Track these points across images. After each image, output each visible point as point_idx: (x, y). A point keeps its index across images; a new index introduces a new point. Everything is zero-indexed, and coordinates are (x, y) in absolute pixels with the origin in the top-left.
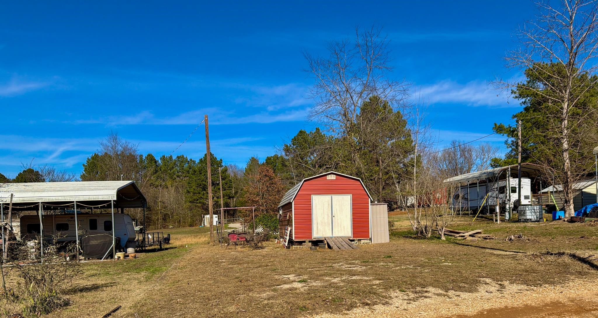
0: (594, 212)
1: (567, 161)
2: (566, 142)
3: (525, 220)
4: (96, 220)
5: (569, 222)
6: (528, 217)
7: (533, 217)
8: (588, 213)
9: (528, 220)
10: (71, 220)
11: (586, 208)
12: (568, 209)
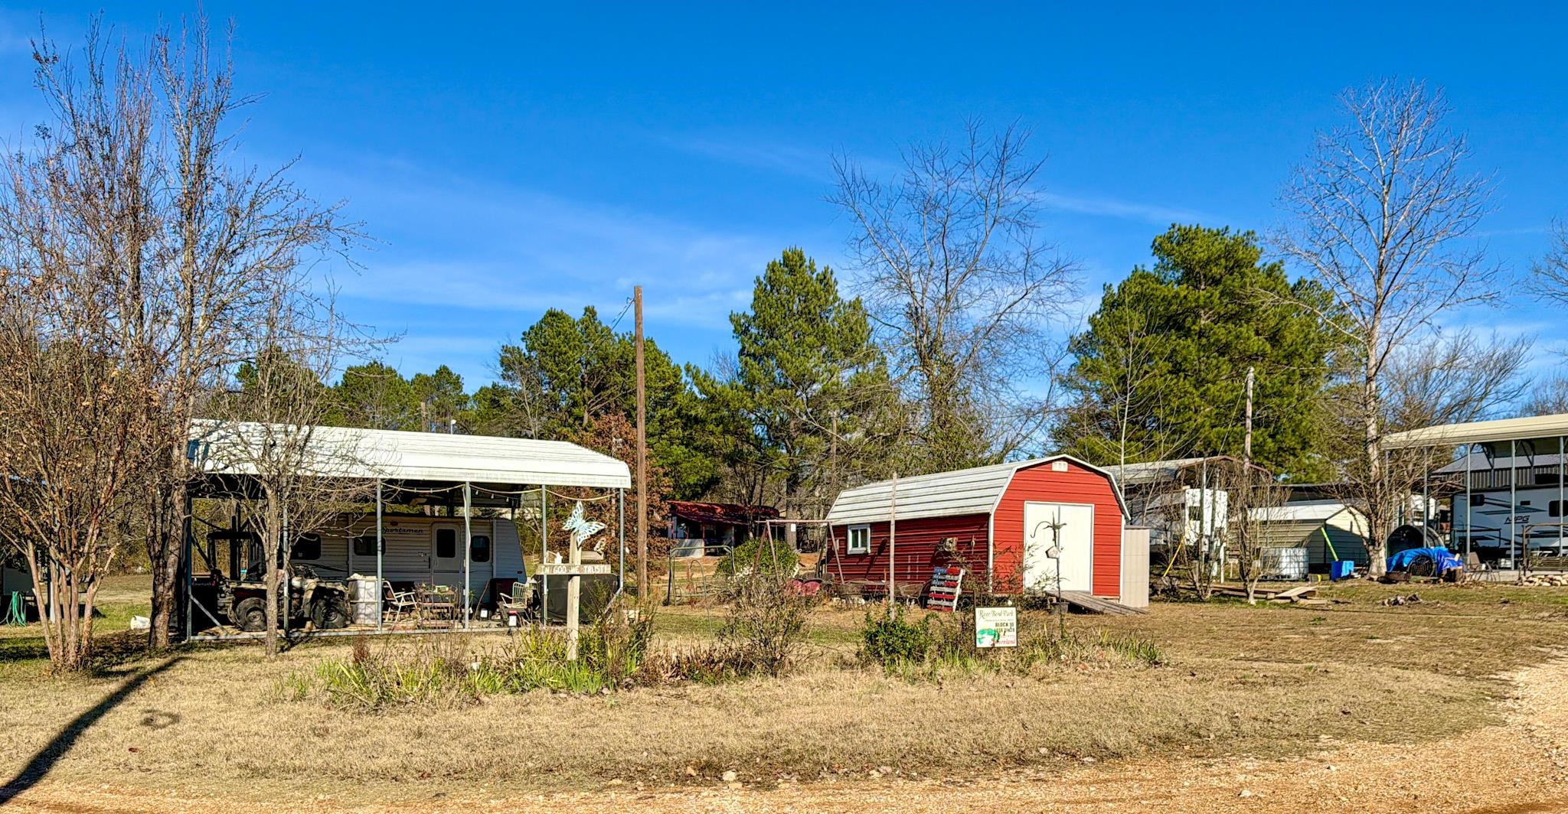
0: (1419, 564)
1: (1376, 463)
2: (1374, 426)
3: (1278, 577)
4: (452, 532)
5: (1381, 582)
6: (1284, 573)
7: (1292, 571)
8: (1405, 565)
9: (1283, 577)
10: (392, 530)
11: (1402, 557)
12: (1377, 556)
